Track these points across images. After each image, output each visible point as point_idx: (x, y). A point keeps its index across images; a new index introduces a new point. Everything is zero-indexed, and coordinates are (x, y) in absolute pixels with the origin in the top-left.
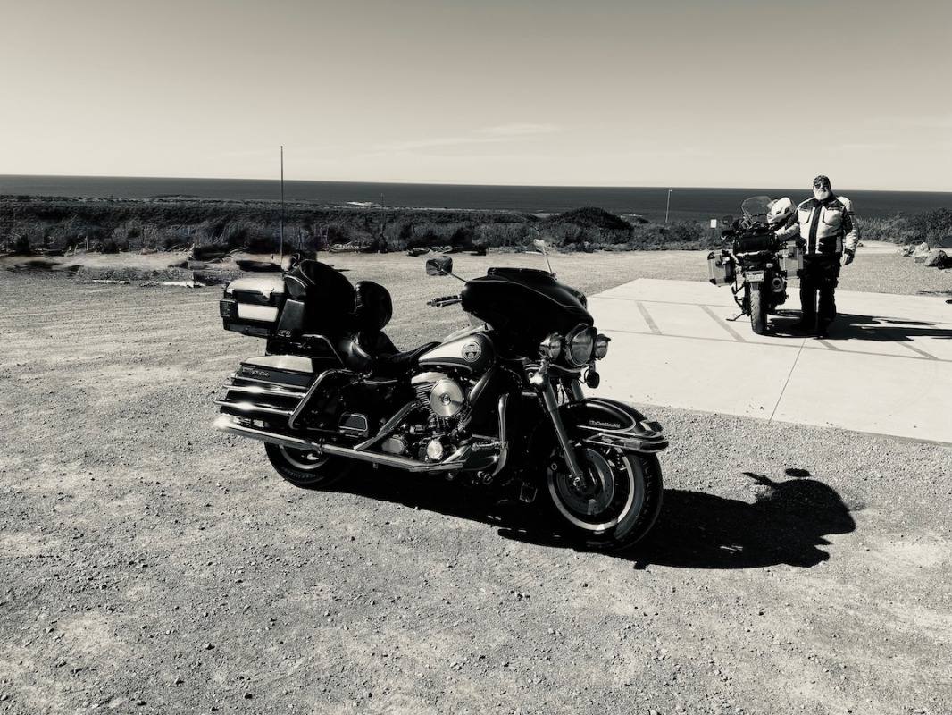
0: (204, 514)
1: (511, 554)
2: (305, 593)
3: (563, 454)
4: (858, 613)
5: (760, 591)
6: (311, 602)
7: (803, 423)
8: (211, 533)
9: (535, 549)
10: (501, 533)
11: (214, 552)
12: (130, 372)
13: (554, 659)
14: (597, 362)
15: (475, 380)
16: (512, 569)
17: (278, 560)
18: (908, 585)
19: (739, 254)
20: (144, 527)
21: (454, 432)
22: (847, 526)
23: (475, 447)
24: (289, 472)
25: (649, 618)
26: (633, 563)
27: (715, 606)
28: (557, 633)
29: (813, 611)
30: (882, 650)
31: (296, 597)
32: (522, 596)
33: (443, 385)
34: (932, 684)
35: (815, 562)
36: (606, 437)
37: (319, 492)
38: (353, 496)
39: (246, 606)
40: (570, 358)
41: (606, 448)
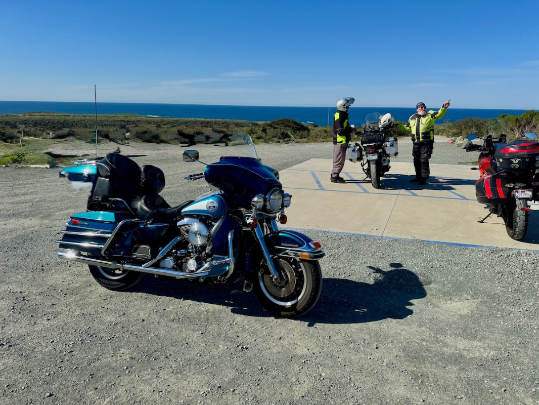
0: (50, 310)
1: (238, 323)
2: (112, 356)
3: (266, 263)
4: (428, 344)
5: (377, 335)
6: (116, 361)
7: (399, 237)
8: (54, 322)
9: (252, 319)
10: (232, 311)
11: (55, 334)
12: (5, 222)
13: (261, 385)
14: (285, 209)
15: (215, 222)
16: (239, 332)
17: (96, 336)
18: (453, 326)
19: (364, 145)
20: (11, 321)
21: (203, 254)
22: (422, 294)
23: (215, 263)
24: (104, 281)
25: (315, 355)
26: (307, 323)
27: (352, 345)
28: (263, 368)
29: (404, 344)
30: (440, 364)
31: (107, 359)
32: (243, 348)
33: (196, 226)
34: (466, 381)
35: (406, 316)
36: (291, 252)
37: (123, 293)
38: (144, 294)
39: (75, 367)
40: (269, 208)
41: (291, 258)
